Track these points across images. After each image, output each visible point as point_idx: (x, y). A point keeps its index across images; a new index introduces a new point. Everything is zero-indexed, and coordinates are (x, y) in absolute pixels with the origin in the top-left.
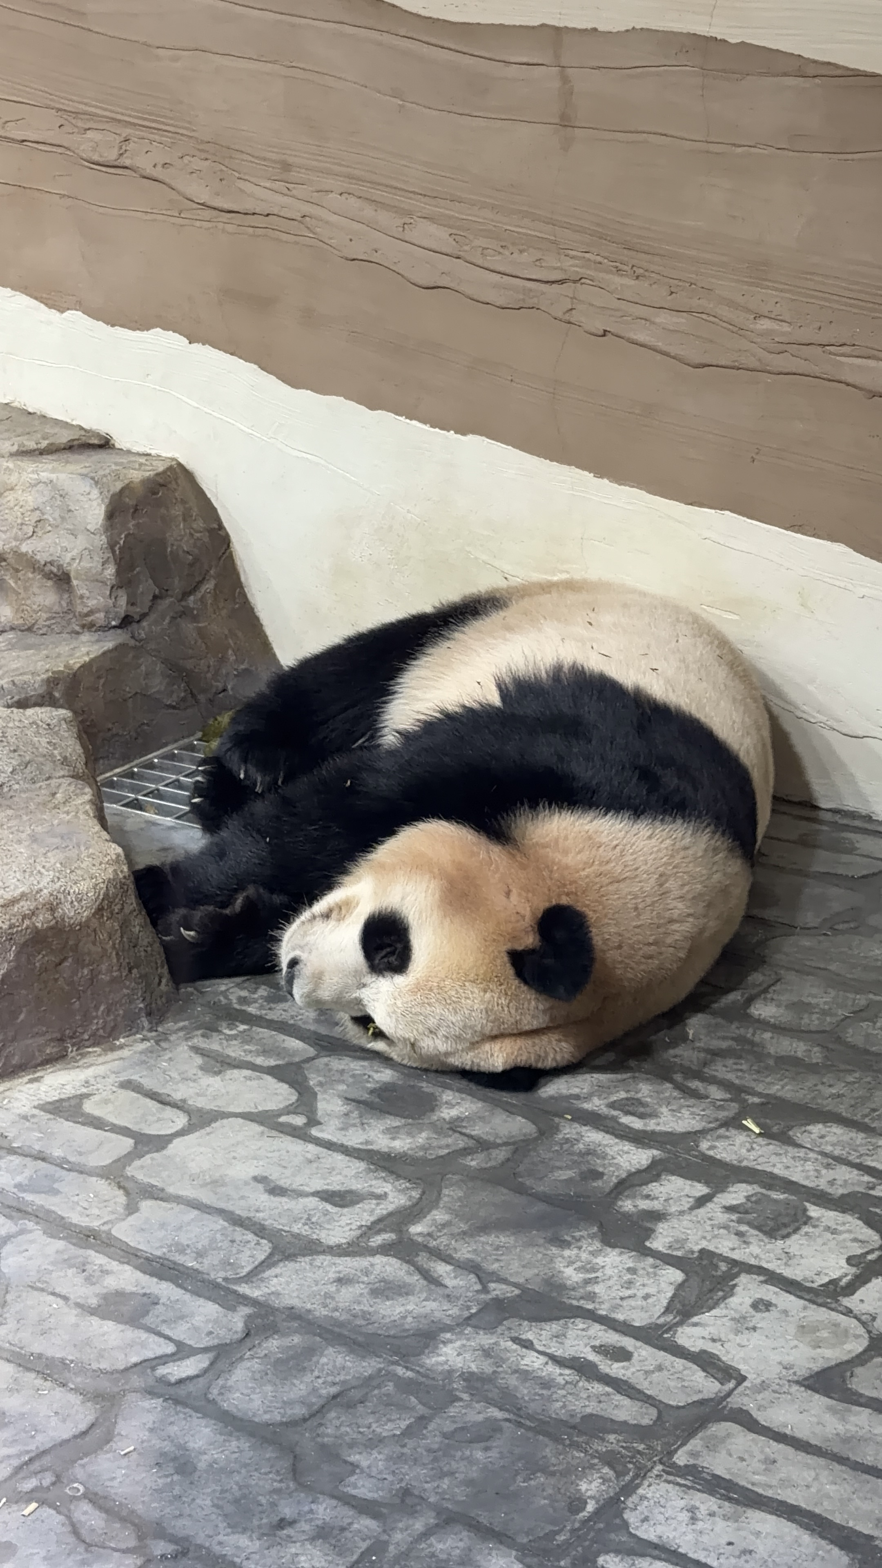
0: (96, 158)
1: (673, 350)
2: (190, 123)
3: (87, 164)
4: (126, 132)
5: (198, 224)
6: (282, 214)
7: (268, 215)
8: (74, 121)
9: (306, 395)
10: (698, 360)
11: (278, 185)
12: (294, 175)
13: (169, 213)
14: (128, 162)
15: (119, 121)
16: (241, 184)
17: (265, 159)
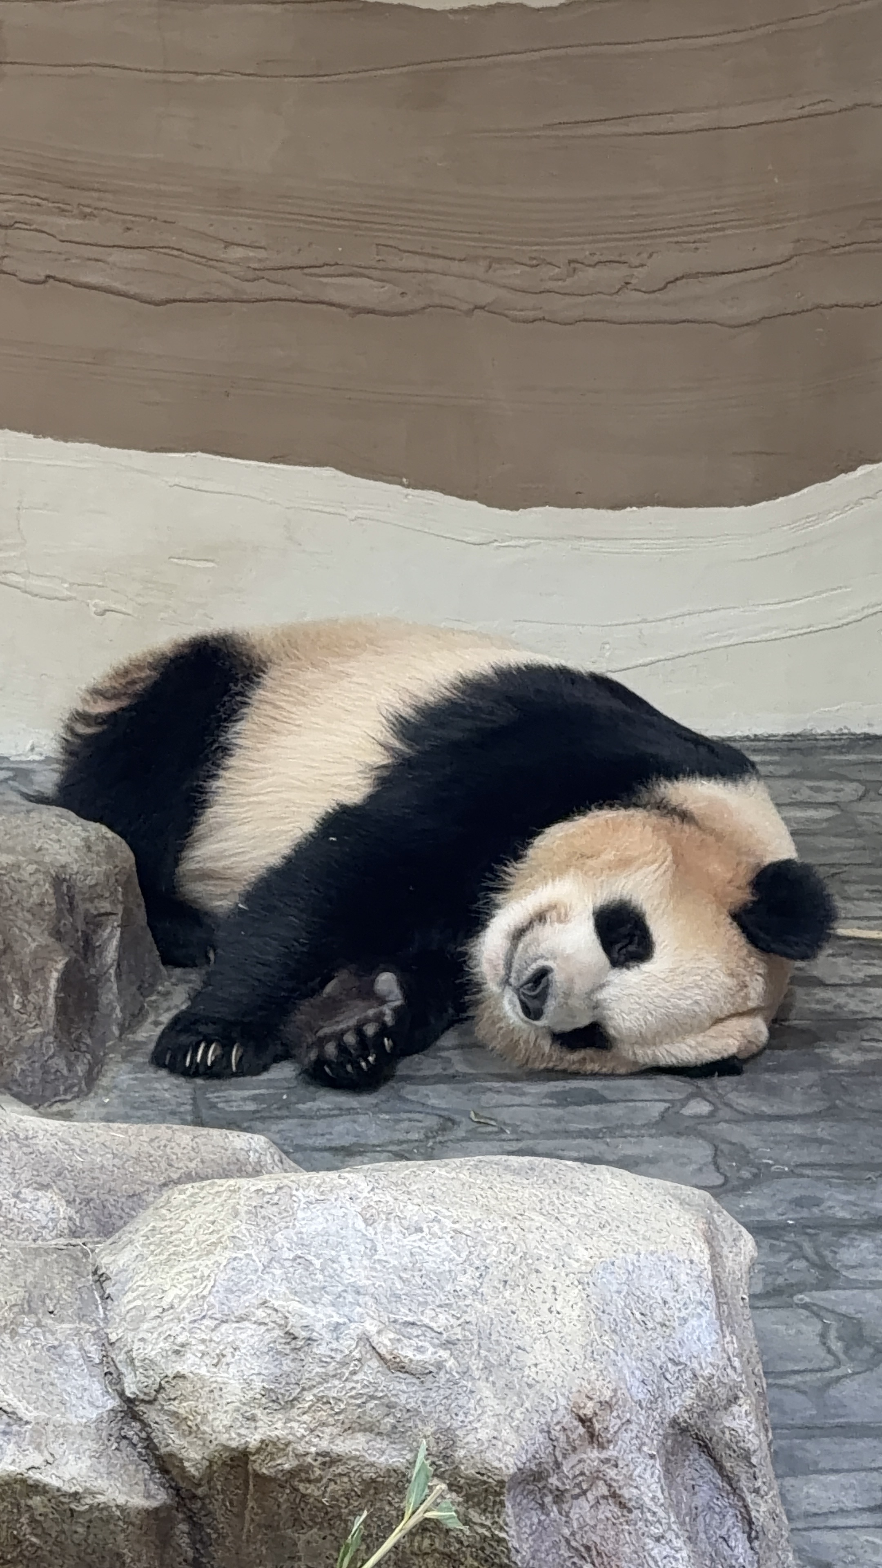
1: (133, 290)
10: (164, 296)
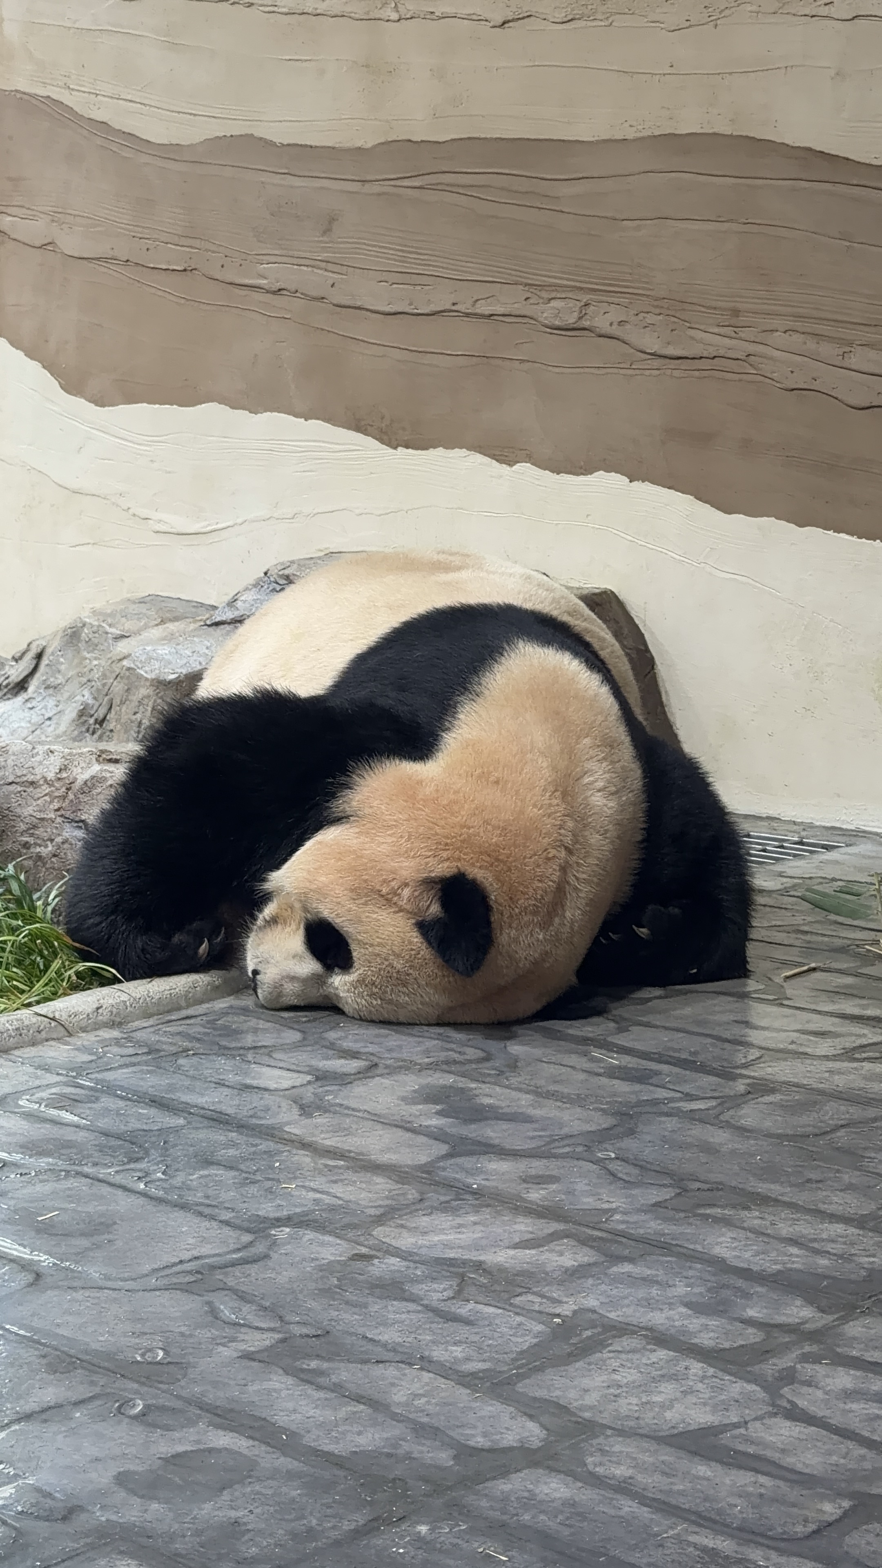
0: (557, 323)
2: (647, 283)
3: (549, 330)
4: (585, 298)
5: (647, 372)
6: (727, 355)
7: (715, 357)
8: (538, 293)
9: (739, 519)
11: (728, 331)
12: (742, 320)
13: (622, 366)
14: (586, 323)
15: (581, 289)
16: (692, 332)
17: (715, 308)
